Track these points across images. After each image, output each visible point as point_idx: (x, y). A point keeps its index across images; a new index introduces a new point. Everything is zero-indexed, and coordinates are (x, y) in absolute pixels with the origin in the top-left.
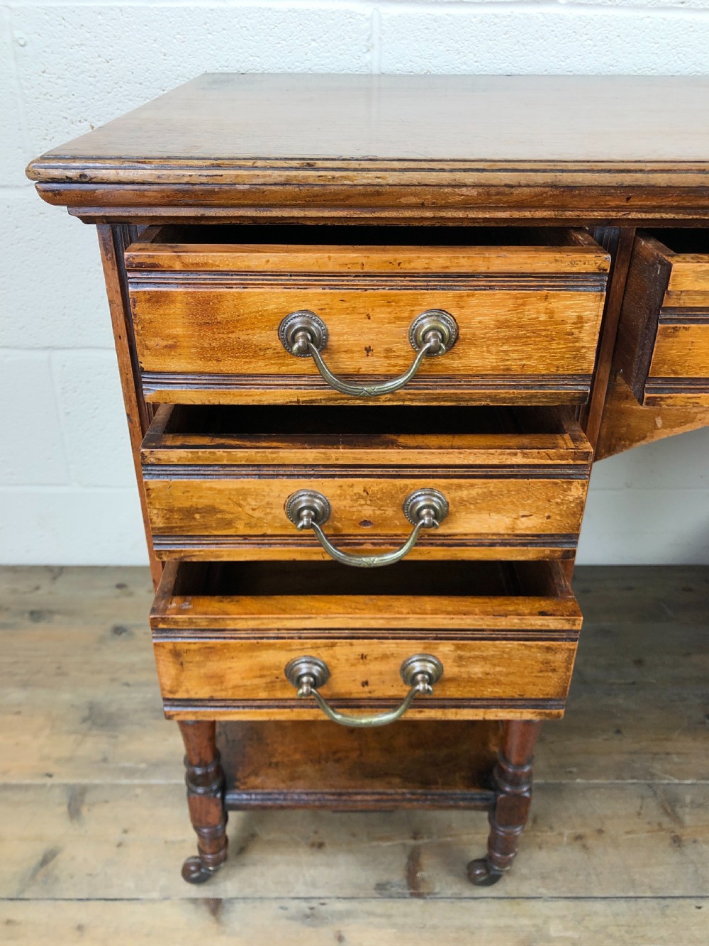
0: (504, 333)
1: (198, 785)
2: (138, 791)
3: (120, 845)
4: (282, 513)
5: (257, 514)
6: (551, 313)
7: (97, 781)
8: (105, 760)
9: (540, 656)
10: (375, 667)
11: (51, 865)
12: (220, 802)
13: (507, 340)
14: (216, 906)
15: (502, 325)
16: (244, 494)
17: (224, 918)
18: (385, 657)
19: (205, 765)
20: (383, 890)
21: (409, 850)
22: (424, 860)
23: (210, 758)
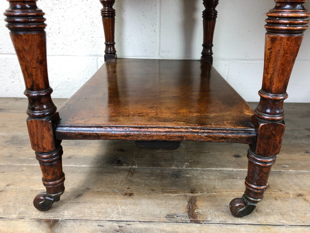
19: (39, 89)
20: (170, 217)
21: (188, 198)
22: (199, 204)
23: (42, 85)
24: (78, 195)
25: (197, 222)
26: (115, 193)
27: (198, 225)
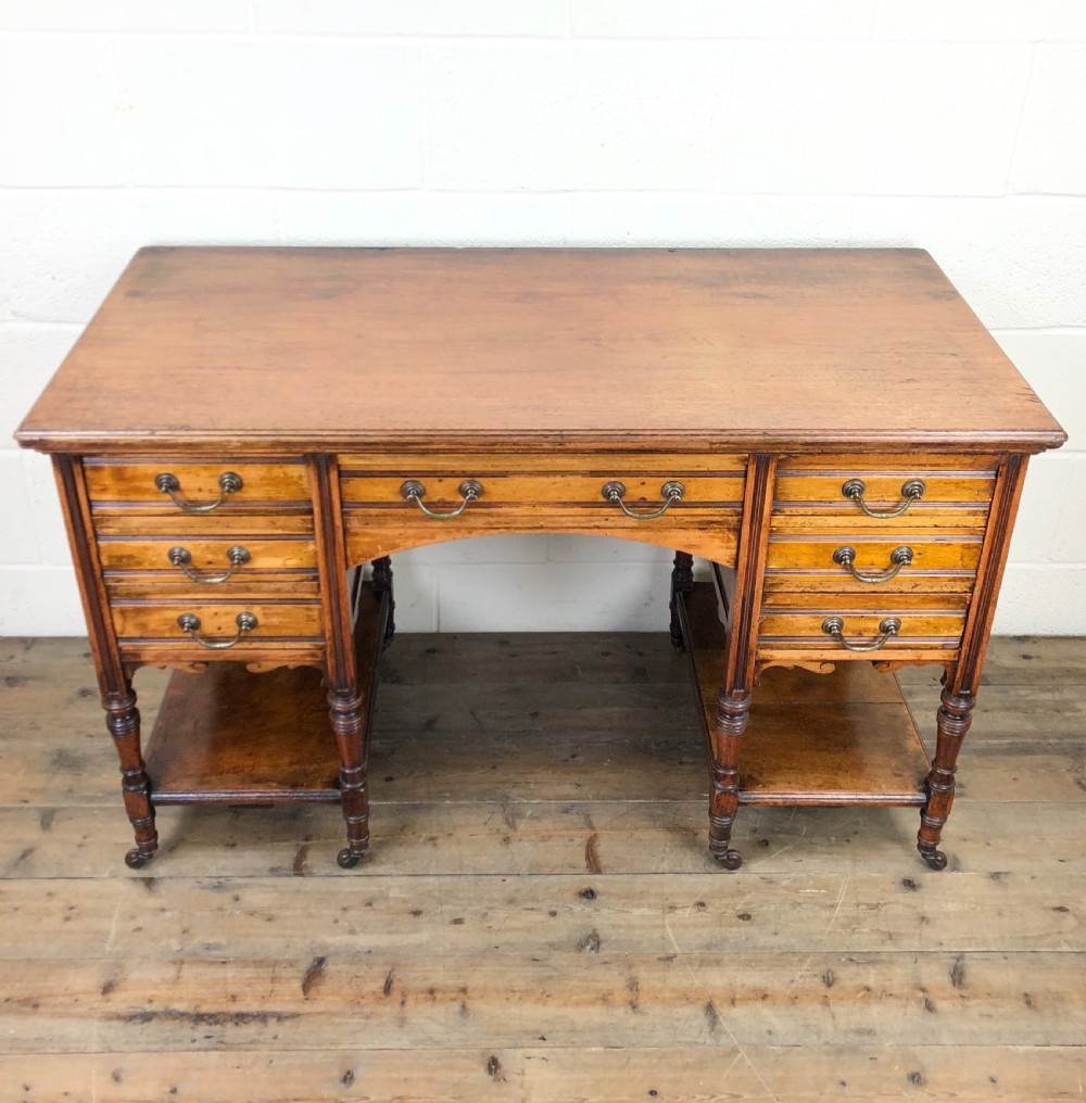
0: (265, 482)
1: (130, 785)
2: (96, 812)
3: (80, 846)
4: (167, 559)
5: (154, 559)
6: (285, 474)
7: (63, 806)
8: (70, 791)
9: (306, 613)
10: (224, 619)
11: (28, 858)
12: (145, 798)
13: (267, 485)
14: (149, 882)
15: (262, 479)
16: (147, 548)
17: (154, 888)
18: (227, 614)
19: (134, 769)
20: (274, 871)
21: (300, 848)
22: (311, 854)
23: (137, 764)
24: (174, 846)
25: (302, 875)
26: (215, 844)
27: (301, 878)
